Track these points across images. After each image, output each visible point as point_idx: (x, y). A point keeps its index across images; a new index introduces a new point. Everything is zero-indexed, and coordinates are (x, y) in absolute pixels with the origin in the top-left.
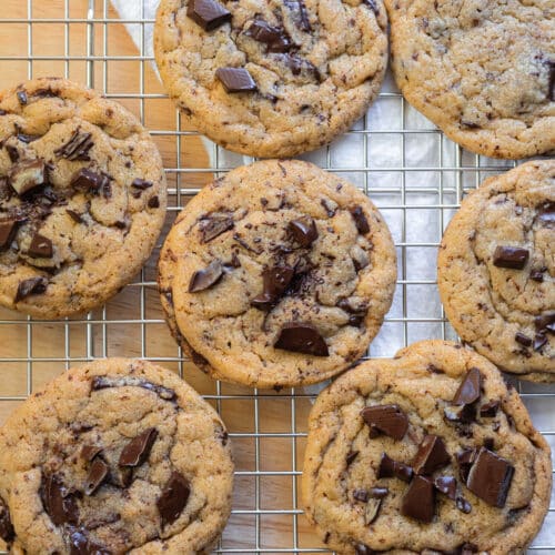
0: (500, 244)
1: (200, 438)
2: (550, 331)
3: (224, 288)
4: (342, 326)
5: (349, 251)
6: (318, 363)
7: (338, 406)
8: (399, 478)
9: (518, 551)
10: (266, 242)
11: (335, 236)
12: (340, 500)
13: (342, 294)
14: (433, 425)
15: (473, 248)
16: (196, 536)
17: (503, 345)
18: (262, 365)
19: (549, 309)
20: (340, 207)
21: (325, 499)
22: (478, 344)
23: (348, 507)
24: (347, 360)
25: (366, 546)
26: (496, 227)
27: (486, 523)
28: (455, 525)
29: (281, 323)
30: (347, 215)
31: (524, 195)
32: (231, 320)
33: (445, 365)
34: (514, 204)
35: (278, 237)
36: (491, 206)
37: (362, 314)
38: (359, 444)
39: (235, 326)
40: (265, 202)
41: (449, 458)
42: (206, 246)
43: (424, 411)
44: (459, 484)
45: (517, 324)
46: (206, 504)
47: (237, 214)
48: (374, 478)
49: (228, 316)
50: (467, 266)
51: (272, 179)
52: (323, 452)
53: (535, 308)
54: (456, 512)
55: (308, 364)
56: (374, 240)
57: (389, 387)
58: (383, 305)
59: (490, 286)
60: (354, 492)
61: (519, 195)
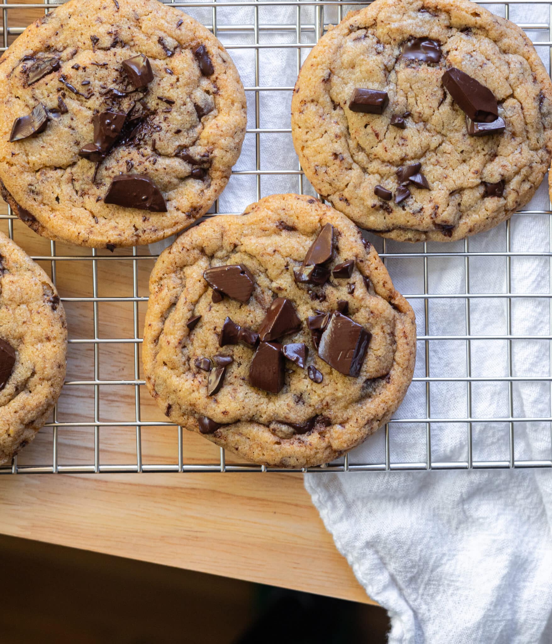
0: (358, 86)
1: (26, 303)
2: (413, 183)
3: (50, 137)
4: (183, 179)
5: (190, 95)
6: (155, 219)
7: (181, 267)
8: (245, 345)
9: (375, 424)
10: (96, 85)
11: (173, 78)
12: (181, 369)
13: (183, 143)
14: (283, 287)
15: (328, 91)
16: (23, 408)
17: (362, 199)
18: (93, 221)
19: (413, 159)
20: (180, 46)
21: (165, 368)
22: (335, 198)
23: (190, 376)
24: (189, 216)
25: (209, 419)
26: (353, 67)
27: (340, 394)
28: (305, 396)
29: (113, 175)
30: (188, 54)
31: (385, 31)
32: (59, 172)
33: (296, 221)
34: (375, 40)
35: (110, 80)
36: (349, 44)
37: (205, 166)
38: (201, 309)
39: (63, 179)
40: (95, 40)
41: (301, 323)
42: (30, 89)
43: (273, 272)
44: (311, 351)
45: (377, 177)
46: (33, 374)
47: (64, 55)
48: (218, 345)
49: (56, 168)
50: (321, 111)
51: (103, 14)
52: (164, 317)
53: (396, 158)
54: (307, 381)
55: (144, 221)
56: (219, 83)
57: (235, 246)
58: (229, 156)
59: (347, 134)
60: (197, 360)
61: (380, 31)
